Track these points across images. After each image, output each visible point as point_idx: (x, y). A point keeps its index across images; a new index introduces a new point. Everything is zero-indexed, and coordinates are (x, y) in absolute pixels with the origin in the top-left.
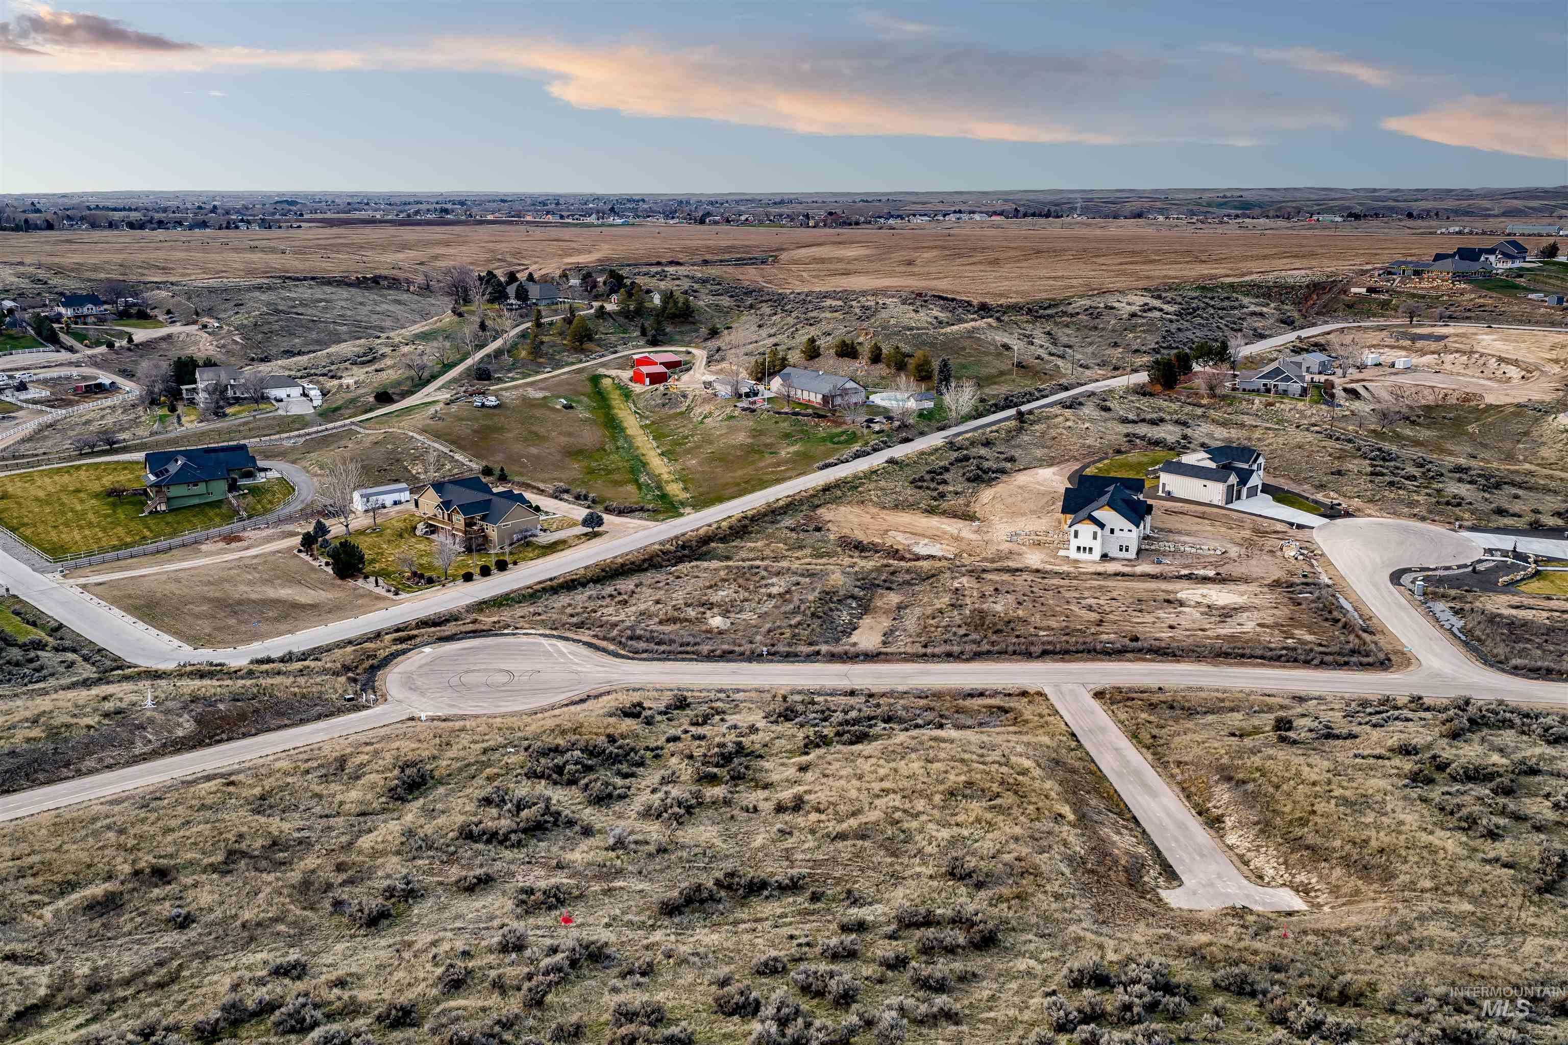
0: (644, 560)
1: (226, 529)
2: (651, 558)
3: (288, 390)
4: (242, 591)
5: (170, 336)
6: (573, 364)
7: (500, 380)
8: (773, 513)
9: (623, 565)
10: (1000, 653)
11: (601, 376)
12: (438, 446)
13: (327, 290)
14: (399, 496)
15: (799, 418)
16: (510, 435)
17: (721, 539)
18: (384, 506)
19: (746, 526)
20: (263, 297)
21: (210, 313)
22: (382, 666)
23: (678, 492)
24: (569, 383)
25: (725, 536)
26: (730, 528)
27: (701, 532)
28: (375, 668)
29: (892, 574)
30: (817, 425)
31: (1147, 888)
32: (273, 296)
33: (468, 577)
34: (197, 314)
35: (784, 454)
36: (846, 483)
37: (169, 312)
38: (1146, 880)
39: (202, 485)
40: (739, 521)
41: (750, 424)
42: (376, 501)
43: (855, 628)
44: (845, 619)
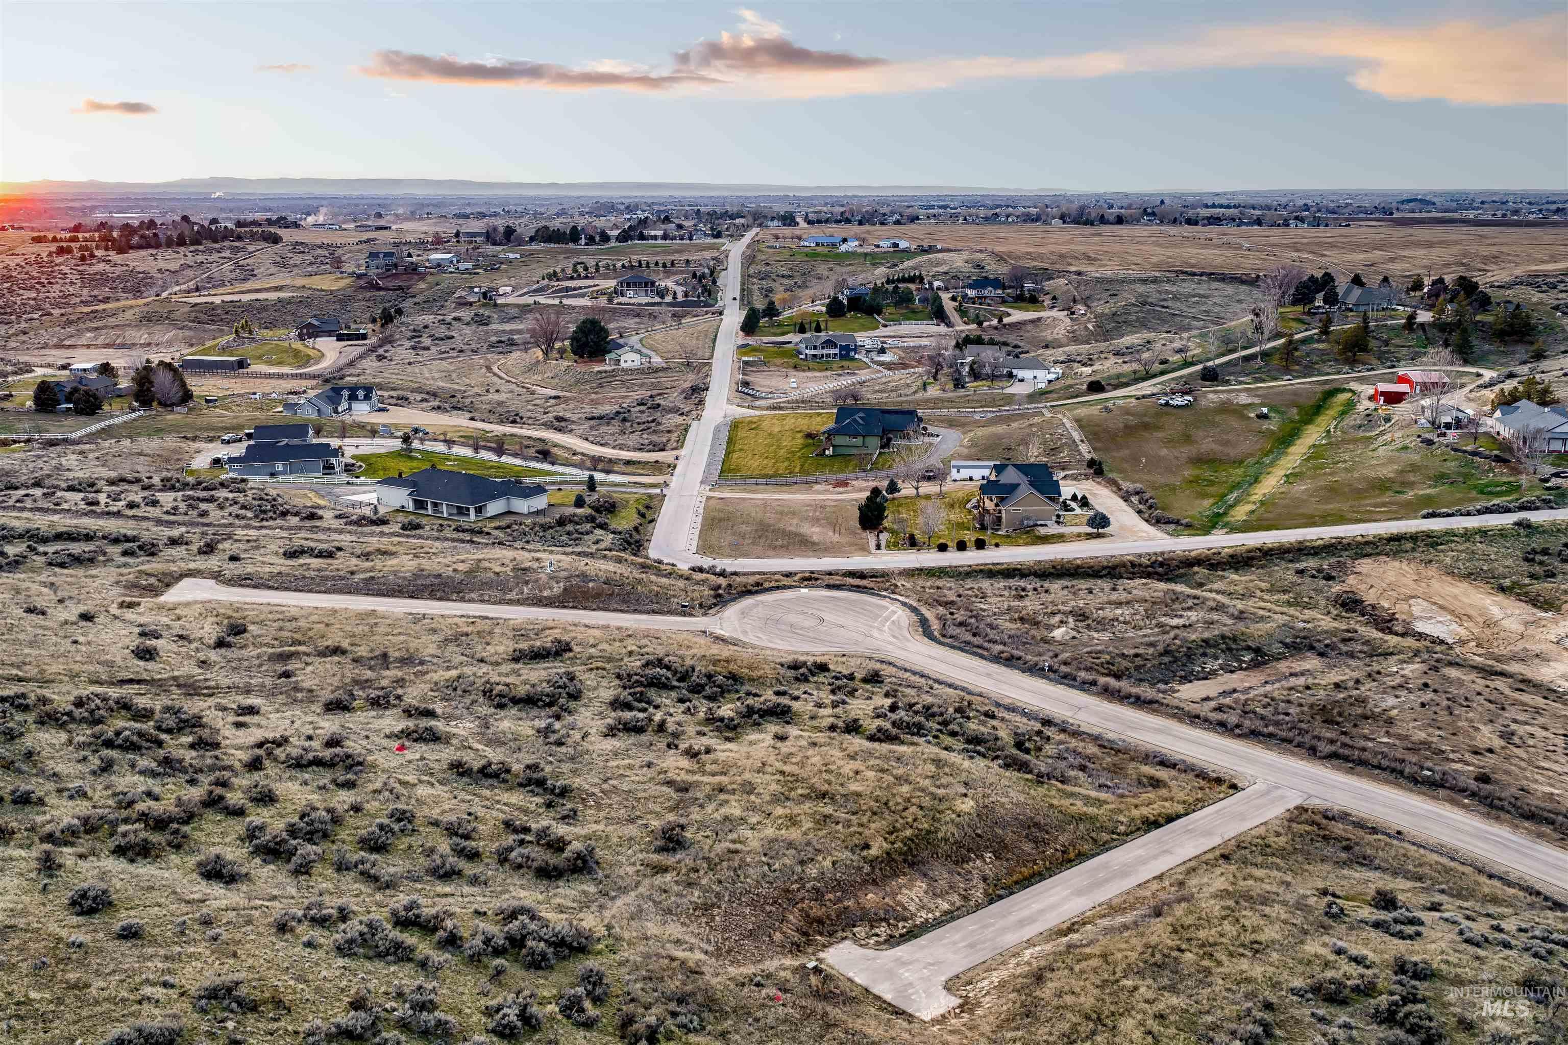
0: (1104, 568)
1: (840, 476)
2: (1114, 567)
3: (1035, 373)
4: (792, 525)
5: (1039, 319)
6: (1328, 374)
7: (1228, 382)
8: (1300, 551)
9: (1078, 567)
10: (1284, 740)
11: (1344, 390)
12: (1076, 435)
13: (1215, 285)
14: (986, 472)
15: (1477, 459)
16: (1160, 435)
17: (1212, 565)
18: (971, 479)
19: (1252, 558)
20: (1140, 288)
21: (1086, 301)
22: (757, 592)
23: (1240, 513)
24: (1296, 393)
25: (1219, 563)
26: (1232, 556)
27: (1193, 554)
28: (750, 593)
29: (1345, 641)
30: (1491, 469)
31: (840, 934)
32: (1152, 288)
33: (943, 548)
34: (1075, 301)
35: (1410, 495)
36: (1429, 536)
37: (1054, 298)
38: (856, 930)
39: (860, 439)
40: (1250, 551)
41: (1415, 458)
42: (965, 473)
43: (1206, 678)
44: (1208, 667)
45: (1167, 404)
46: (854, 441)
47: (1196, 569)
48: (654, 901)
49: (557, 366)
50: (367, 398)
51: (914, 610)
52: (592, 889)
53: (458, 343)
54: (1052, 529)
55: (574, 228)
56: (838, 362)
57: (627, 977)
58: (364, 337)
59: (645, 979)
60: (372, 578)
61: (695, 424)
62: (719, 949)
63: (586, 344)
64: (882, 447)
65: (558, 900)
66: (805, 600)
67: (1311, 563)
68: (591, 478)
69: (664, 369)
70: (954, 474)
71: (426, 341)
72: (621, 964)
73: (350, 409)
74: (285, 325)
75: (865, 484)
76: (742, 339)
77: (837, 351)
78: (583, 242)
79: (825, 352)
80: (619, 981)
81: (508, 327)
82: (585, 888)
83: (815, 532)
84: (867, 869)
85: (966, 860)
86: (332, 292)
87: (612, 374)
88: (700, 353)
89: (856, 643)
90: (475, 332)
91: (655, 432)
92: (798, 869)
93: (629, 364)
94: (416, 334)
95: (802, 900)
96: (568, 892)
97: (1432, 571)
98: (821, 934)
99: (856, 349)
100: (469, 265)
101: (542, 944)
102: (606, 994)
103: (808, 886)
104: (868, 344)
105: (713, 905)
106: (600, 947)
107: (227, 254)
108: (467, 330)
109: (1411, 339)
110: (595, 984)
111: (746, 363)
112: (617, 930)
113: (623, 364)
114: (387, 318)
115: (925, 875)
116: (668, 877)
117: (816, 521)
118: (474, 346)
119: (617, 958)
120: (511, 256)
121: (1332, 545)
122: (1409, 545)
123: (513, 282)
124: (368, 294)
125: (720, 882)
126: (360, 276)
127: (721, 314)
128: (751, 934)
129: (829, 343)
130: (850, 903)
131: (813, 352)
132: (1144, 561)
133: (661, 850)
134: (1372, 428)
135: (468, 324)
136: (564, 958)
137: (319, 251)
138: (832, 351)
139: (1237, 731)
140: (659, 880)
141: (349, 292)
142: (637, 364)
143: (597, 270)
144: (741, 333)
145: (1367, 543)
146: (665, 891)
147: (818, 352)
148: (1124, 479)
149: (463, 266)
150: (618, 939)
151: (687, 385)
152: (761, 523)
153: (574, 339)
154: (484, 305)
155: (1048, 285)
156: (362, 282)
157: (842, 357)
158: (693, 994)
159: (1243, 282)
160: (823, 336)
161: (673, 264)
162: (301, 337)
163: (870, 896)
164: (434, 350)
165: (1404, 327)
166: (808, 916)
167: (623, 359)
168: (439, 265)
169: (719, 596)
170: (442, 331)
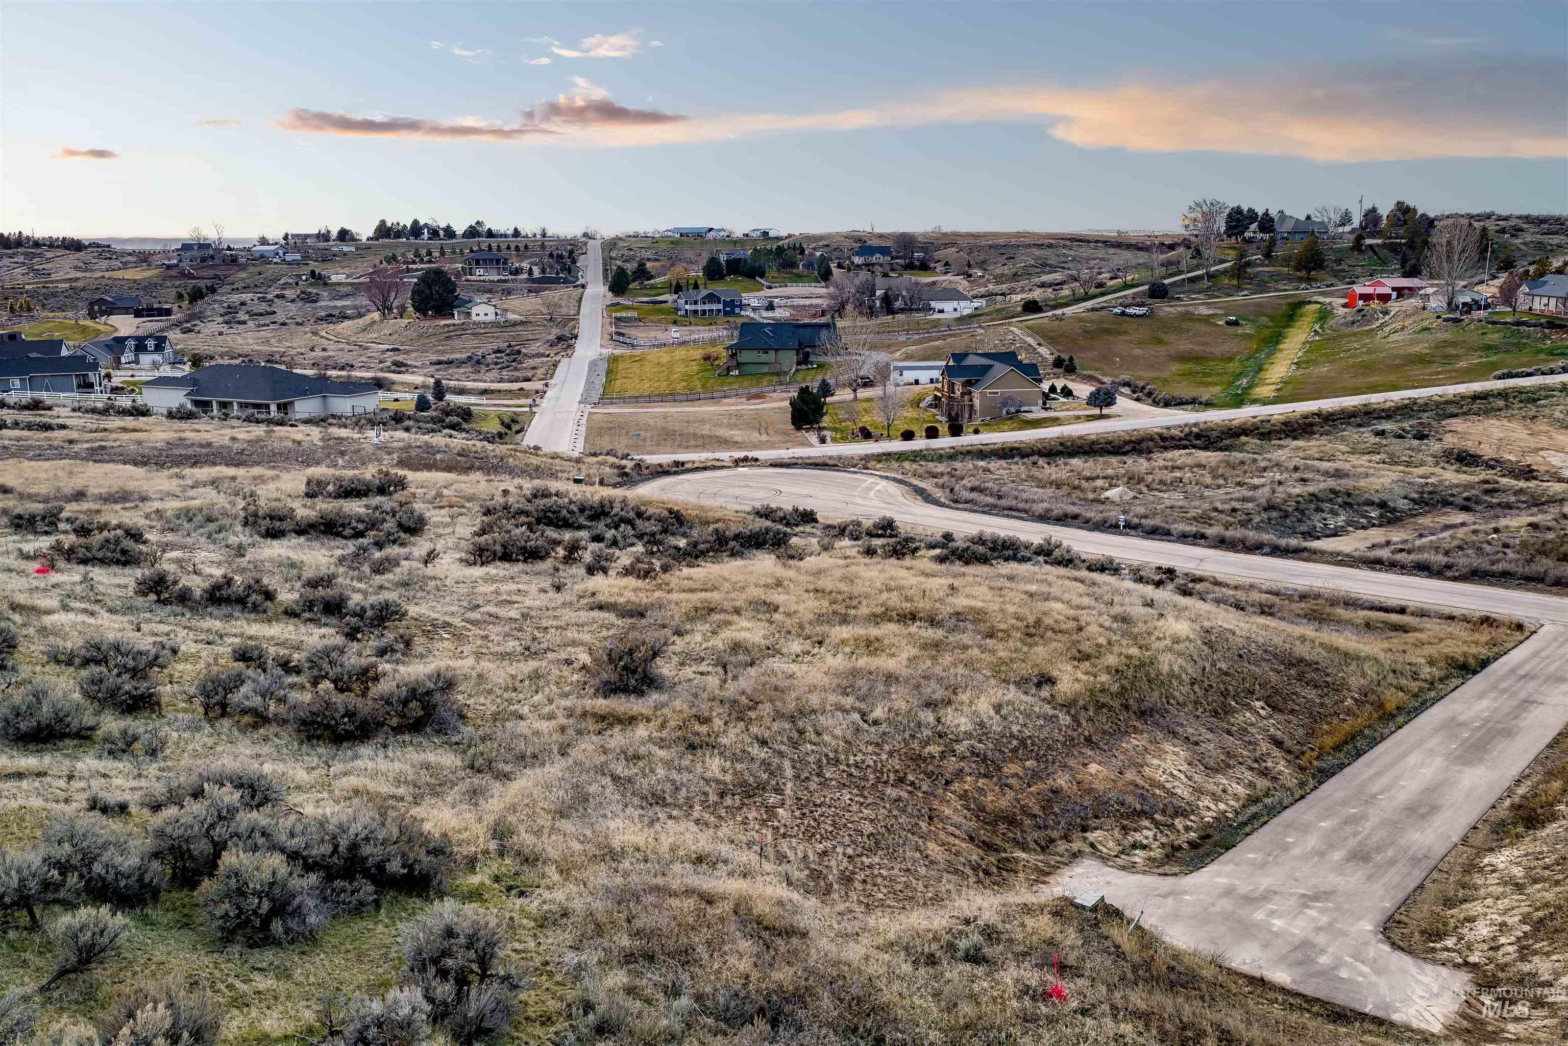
1: (753, 390)
3: (955, 304)
4: (703, 430)
6: (1284, 291)
7: (1179, 299)
11: (1310, 303)
12: (1029, 340)
13: (1112, 251)
14: (936, 374)
15: (1522, 328)
16: (1126, 338)
17: (1263, 434)
18: (917, 382)
19: (1311, 425)
20: (1038, 252)
21: (982, 265)
22: (676, 473)
23: (1265, 391)
24: (1259, 305)
25: (1270, 432)
26: (1285, 424)
27: (1235, 423)
28: (667, 473)
29: (1487, 492)
30: (1546, 337)
31: (1062, 846)
32: (1048, 252)
33: (908, 436)
34: (969, 266)
35: (1463, 364)
36: (1521, 393)
37: (947, 264)
38: (1091, 836)
39: (772, 354)
40: (1306, 417)
41: (1442, 336)
42: (909, 376)
43: (1335, 535)
44: (1332, 524)
45: (1123, 314)
46: (764, 357)
47: (1243, 439)
48: (615, 778)
49: (394, 325)
50: (159, 348)
51: (900, 482)
52: (448, 760)
53: (280, 317)
54: (1038, 413)
55: (416, 222)
56: (722, 319)
57: (571, 958)
58: (168, 312)
59: (629, 958)
60: (103, 448)
61: (565, 361)
62: (816, 875)
63: (430, 297)
64: (798, 363)
65: (353, 781)
66: (744, 475)
67: (1387, 426)
68: (438, 383)
69: (522, 323)
70: (894, 375)
71: (242, 316)
72: (543, 922)
73: (137, 362)
74: (74, 307)
75: (786, 395)
76: (610, 298)
77: (721, 307)
78: (426, 236)
79: (707, 307)
80: (544, 968)
81: (339, 303)
82: (431, 757)
83: (737, 435)
84: (1065, 719)
85: (1228, 711)
86: (135, 281)
87: (462, 327)
88: (564, 311)
89: (836, 510)
90: (300, 309)
91: (516, 369)
92: (928, 717)
93: (482, 318)
94: (231, 310)
95: (959, 773)
96: (382, 764)
97: (1541, 426)
98: (1024, 848)
99: (741, 306)
100: (298, 257)
101: (276, 861)
102: (503, 1009)
103: (960, 748)
104: (755, 303)
105: (762, 787)
106: (475, 880)
107: (21, 259)
108: (292, 307)
109: (1363, 259)
110: (462, 981)
111: (618, 319)
112: (525, 839)
113: (474, 318)
114: (196, 295)
115: (1175, 734)
116: (642, 731)
117: (735, 426)
118: (299, 320)
119: (533, 905)
120: (345, 249)
121: (1406, 406)
122: (1501, 403)
123: (347, 271)
124: (178, 283)
125: (763, 743)
126: (169, 267)
127: (583, 286)
128: (876, 844)
129: (712, 298)
130: (1062, 780)
131: (693, 307)
132: (1176, 433)
133: (610, 689)
134: (1369, 322)
135: (293, 301)
136: (358, 910)
137: (130, 258)
138: (715, 307)
139: (1449, 574)
140: (617, 738)
141: (155, 280)
142: (491, 318)
143: (443, 254)
144: (610, 294)
145: (1447, 402)
146: (637, 757)
147: (699, 307)
148: (1105, 375)
149: (289, 257)
150: (529, 860)
151: (552, 337)
152: (663, 429)
153: (416, 292)
154: (311, 284)
155: (938, 255)
156: (173, 273)
157: (726, 314)
158: (801, 996)
159: (1140, 249)
160: (704, 293)
161: (526, 247)
162: (92, 316)
163: (1093, 768)
164: (251, 324)
165: (1352, 249)
166: (982, 809)
167: (474, 311)
168: (262, 256)
169: (626, 474)
170: (263, 307)
